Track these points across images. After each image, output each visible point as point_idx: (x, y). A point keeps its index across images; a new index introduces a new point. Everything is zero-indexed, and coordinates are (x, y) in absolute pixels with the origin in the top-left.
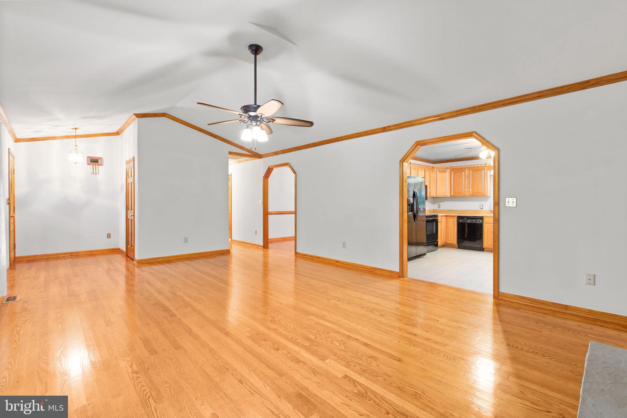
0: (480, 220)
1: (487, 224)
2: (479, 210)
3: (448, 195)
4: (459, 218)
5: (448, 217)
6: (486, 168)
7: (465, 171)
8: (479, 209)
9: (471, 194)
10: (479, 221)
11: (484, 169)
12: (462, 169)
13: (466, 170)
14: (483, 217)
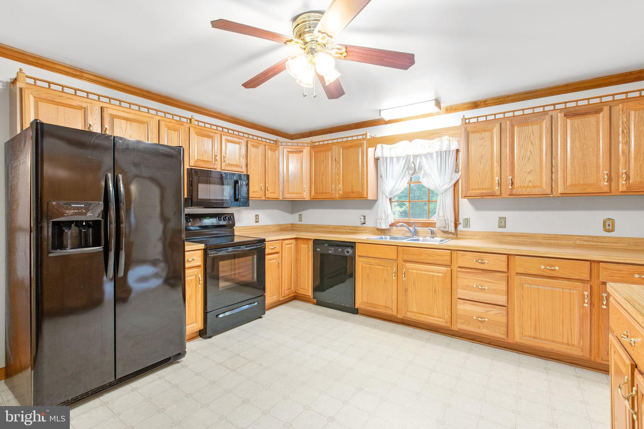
0: (349, 250)
1: (361, 259)
2: (359, 227)
3: (306, 196)
4: (317, 243)
5: (299, 241)
6: (365, 142)
7: (331, 149)
8: (360, 225)
9: (341, 194)
10: (348, 252)
11: (361, 145)
12: (327, 147)
13: (334, 146)
14: (355, 243)
